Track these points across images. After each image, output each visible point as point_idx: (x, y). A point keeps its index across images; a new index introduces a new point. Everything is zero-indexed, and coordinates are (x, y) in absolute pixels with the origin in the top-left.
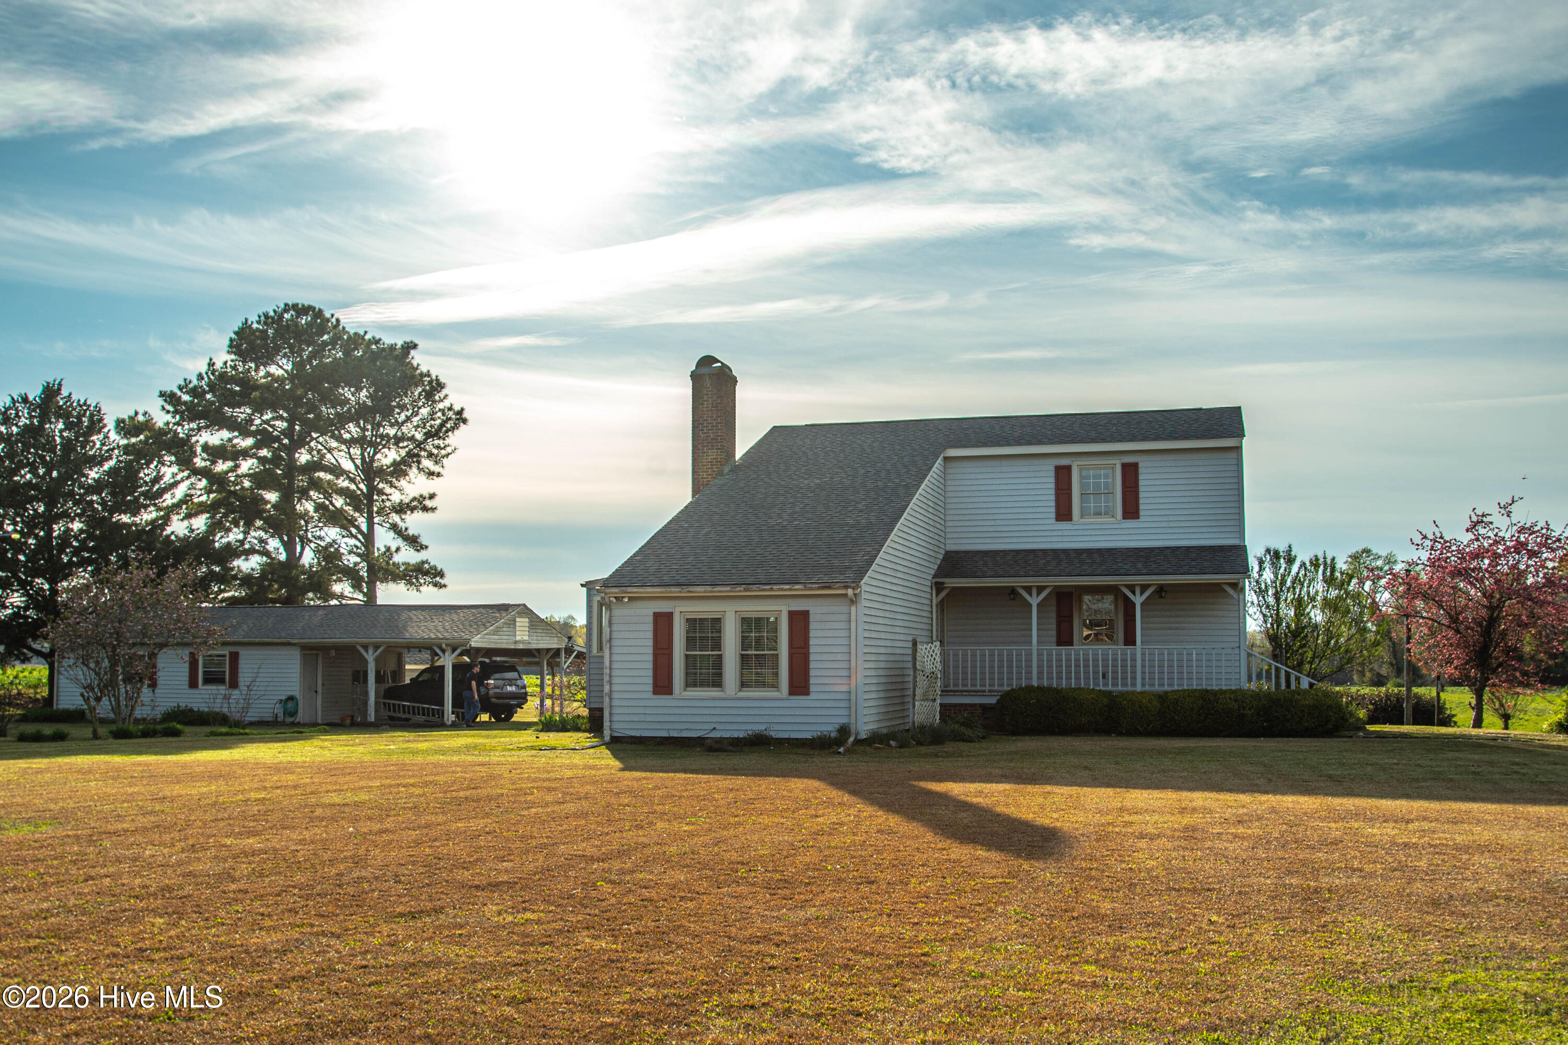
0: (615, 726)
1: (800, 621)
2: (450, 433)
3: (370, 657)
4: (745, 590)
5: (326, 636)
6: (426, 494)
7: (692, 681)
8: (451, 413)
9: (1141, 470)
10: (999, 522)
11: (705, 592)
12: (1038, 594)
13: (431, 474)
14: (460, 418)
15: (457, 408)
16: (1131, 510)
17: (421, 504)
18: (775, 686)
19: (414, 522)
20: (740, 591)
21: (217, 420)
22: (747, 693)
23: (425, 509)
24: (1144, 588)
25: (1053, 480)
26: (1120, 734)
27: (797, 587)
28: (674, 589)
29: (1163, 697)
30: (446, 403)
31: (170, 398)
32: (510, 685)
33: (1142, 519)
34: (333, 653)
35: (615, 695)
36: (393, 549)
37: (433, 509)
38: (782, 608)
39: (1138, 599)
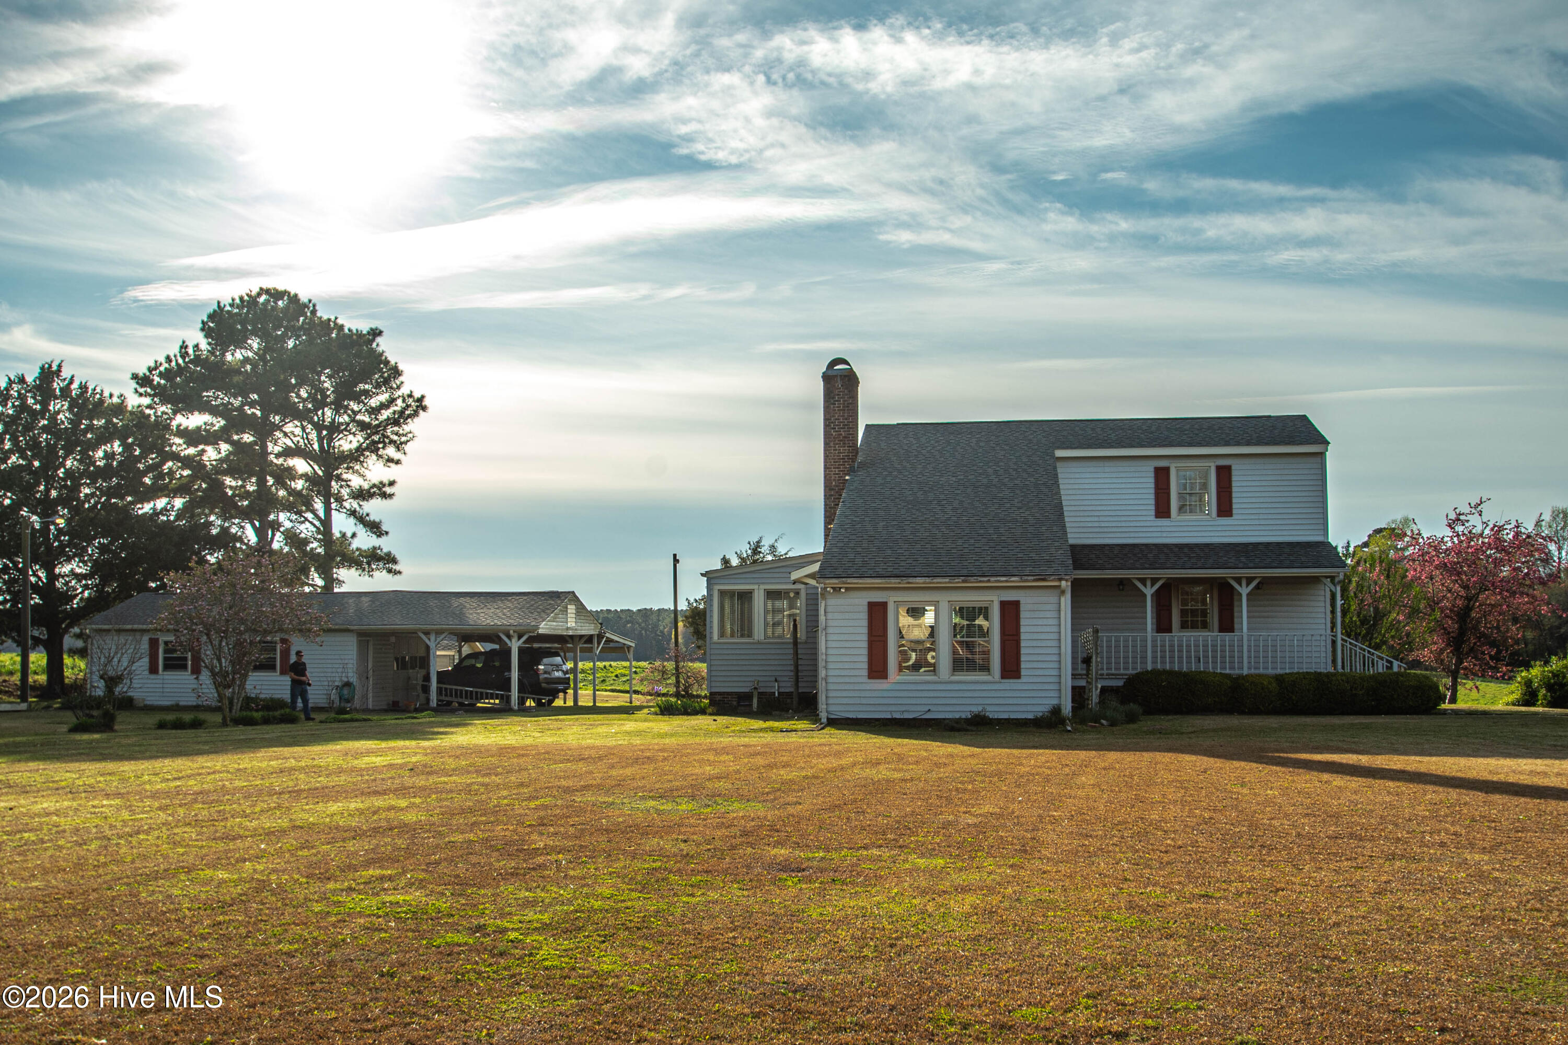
0: (831, 709)
1: (1011, 611)
2: (409, 420)
3: (433, 643)
4: (964, 582)
5: (386, 622)
6: (386, 481)
7: (905, 666)
8: (411, 400)
9: (1234, 473)
10: (1102, 519)
11: (924, 583)
12: (1153, 585)
13: (390, 460)
14: (421, 405)
15: (417, 395)
16: (1225, 508)
17: (381, 491)
18: (987, 670)
19: (373, 508)
20: (958, 582)
22: (959, 677)
23: (385, 496)
24: (1249, 580)
25: (1152, 480)
26: (1242, 713)
27: (1013, 579)
28: (893, 580)
29: (1279, 679)
30: (405, 390)
31: (143, 381)
32: (557, 671)
33: (1235, 517)
34: (393, 639)
35: (830, 680)
36: (349, 535)
37: (391, 496)
38: (993, 600)
39: (1245, 591)
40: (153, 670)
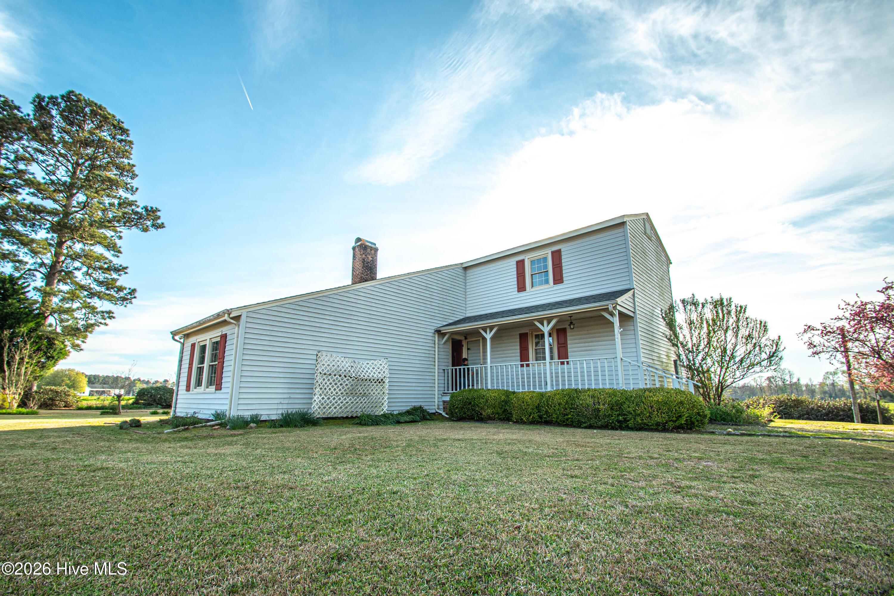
7: (195, 383)
9: (563, 253)
11: (192, 328)
12: (491, 331)
16: (558, 279)
18: (214, 383)
22: (207, 389)
24: (549, 321)
25: (515, 269)
27: (212, 318)
28: (185, 328)
33: (565, 282)
35: (179, 393)
39: (546, 329)
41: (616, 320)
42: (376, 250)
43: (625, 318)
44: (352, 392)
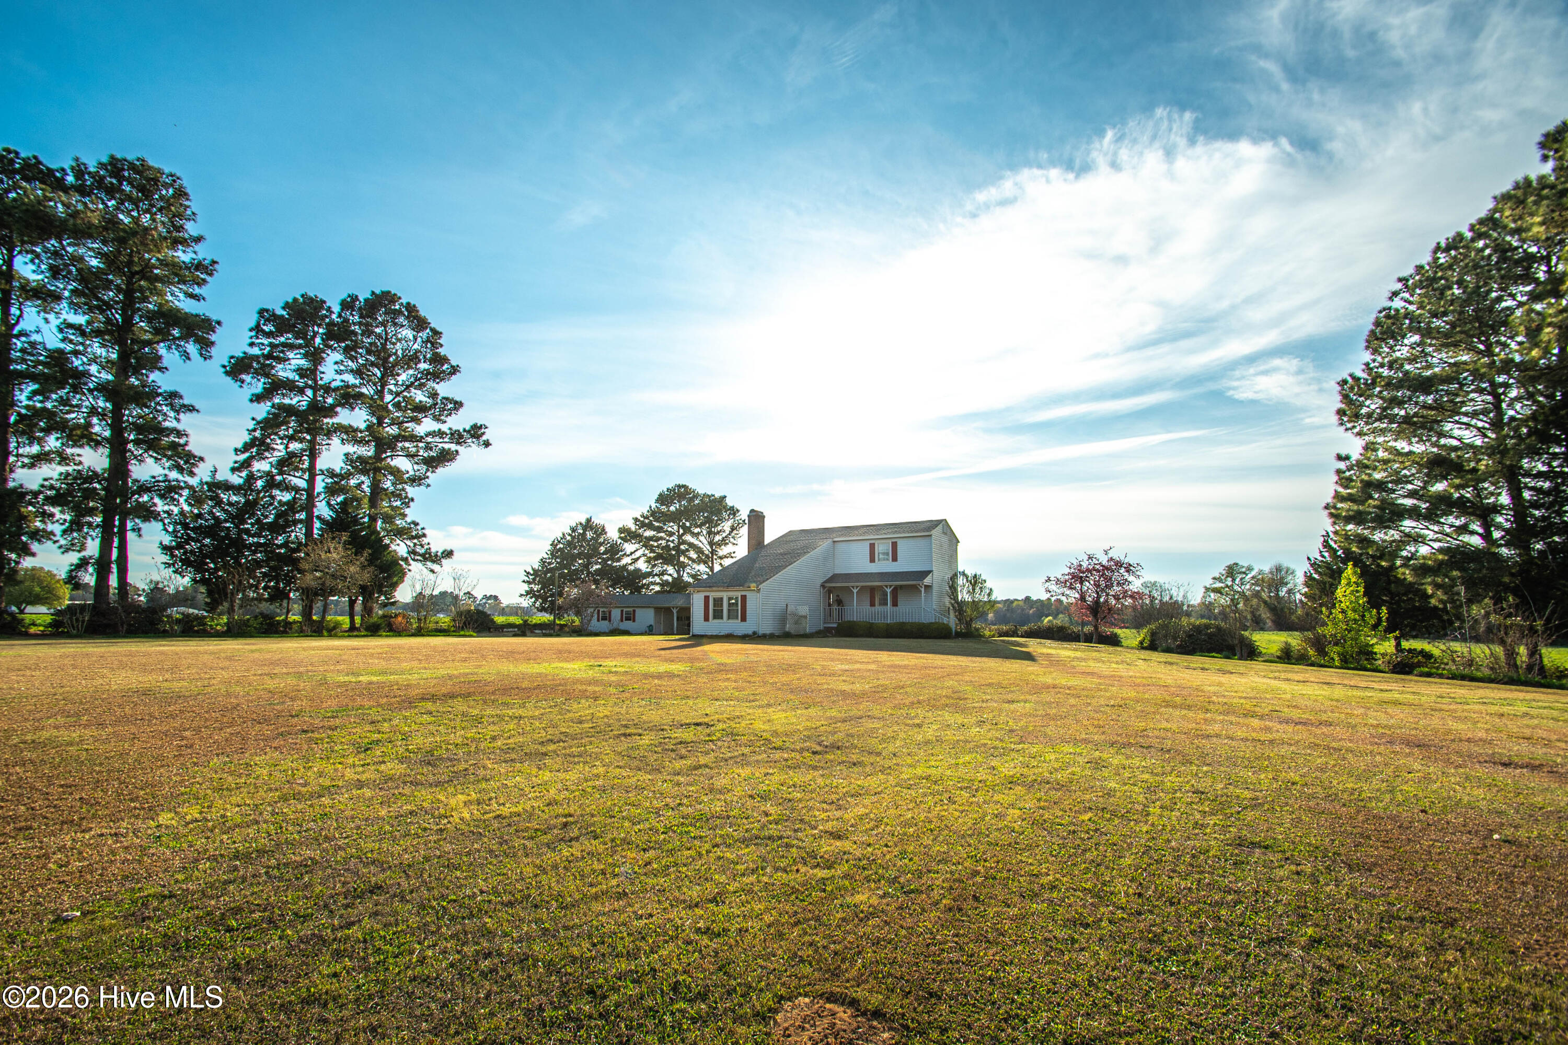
0: (694, 633)
1: (744, 598)
3: (675, 611)
4: (728, 588)
7: (715, 617)
9: (898, 544)
10: (846, 563)
11: (716, 589)
12: (856, 588)
16: (895, 559)
18: (737, 618)
20: (725, 589)
21: (650, 526)
22: (730, 621)
24: (891, 586)
25: (869, 548)
27: (741, 587)
28: (708, 588)
31: (636, 520)
33: (898, 562)
35: (693, 622)
38: (739, 594)
39: (889, 590)
40: (598, 620)
41: (923, 590)
42: (764, 517)
43: (928, 588)
44: (796, 623)
